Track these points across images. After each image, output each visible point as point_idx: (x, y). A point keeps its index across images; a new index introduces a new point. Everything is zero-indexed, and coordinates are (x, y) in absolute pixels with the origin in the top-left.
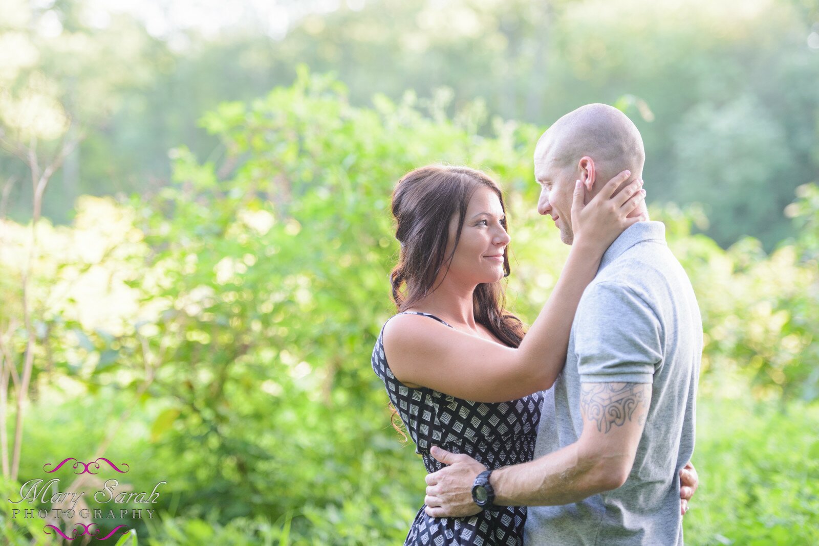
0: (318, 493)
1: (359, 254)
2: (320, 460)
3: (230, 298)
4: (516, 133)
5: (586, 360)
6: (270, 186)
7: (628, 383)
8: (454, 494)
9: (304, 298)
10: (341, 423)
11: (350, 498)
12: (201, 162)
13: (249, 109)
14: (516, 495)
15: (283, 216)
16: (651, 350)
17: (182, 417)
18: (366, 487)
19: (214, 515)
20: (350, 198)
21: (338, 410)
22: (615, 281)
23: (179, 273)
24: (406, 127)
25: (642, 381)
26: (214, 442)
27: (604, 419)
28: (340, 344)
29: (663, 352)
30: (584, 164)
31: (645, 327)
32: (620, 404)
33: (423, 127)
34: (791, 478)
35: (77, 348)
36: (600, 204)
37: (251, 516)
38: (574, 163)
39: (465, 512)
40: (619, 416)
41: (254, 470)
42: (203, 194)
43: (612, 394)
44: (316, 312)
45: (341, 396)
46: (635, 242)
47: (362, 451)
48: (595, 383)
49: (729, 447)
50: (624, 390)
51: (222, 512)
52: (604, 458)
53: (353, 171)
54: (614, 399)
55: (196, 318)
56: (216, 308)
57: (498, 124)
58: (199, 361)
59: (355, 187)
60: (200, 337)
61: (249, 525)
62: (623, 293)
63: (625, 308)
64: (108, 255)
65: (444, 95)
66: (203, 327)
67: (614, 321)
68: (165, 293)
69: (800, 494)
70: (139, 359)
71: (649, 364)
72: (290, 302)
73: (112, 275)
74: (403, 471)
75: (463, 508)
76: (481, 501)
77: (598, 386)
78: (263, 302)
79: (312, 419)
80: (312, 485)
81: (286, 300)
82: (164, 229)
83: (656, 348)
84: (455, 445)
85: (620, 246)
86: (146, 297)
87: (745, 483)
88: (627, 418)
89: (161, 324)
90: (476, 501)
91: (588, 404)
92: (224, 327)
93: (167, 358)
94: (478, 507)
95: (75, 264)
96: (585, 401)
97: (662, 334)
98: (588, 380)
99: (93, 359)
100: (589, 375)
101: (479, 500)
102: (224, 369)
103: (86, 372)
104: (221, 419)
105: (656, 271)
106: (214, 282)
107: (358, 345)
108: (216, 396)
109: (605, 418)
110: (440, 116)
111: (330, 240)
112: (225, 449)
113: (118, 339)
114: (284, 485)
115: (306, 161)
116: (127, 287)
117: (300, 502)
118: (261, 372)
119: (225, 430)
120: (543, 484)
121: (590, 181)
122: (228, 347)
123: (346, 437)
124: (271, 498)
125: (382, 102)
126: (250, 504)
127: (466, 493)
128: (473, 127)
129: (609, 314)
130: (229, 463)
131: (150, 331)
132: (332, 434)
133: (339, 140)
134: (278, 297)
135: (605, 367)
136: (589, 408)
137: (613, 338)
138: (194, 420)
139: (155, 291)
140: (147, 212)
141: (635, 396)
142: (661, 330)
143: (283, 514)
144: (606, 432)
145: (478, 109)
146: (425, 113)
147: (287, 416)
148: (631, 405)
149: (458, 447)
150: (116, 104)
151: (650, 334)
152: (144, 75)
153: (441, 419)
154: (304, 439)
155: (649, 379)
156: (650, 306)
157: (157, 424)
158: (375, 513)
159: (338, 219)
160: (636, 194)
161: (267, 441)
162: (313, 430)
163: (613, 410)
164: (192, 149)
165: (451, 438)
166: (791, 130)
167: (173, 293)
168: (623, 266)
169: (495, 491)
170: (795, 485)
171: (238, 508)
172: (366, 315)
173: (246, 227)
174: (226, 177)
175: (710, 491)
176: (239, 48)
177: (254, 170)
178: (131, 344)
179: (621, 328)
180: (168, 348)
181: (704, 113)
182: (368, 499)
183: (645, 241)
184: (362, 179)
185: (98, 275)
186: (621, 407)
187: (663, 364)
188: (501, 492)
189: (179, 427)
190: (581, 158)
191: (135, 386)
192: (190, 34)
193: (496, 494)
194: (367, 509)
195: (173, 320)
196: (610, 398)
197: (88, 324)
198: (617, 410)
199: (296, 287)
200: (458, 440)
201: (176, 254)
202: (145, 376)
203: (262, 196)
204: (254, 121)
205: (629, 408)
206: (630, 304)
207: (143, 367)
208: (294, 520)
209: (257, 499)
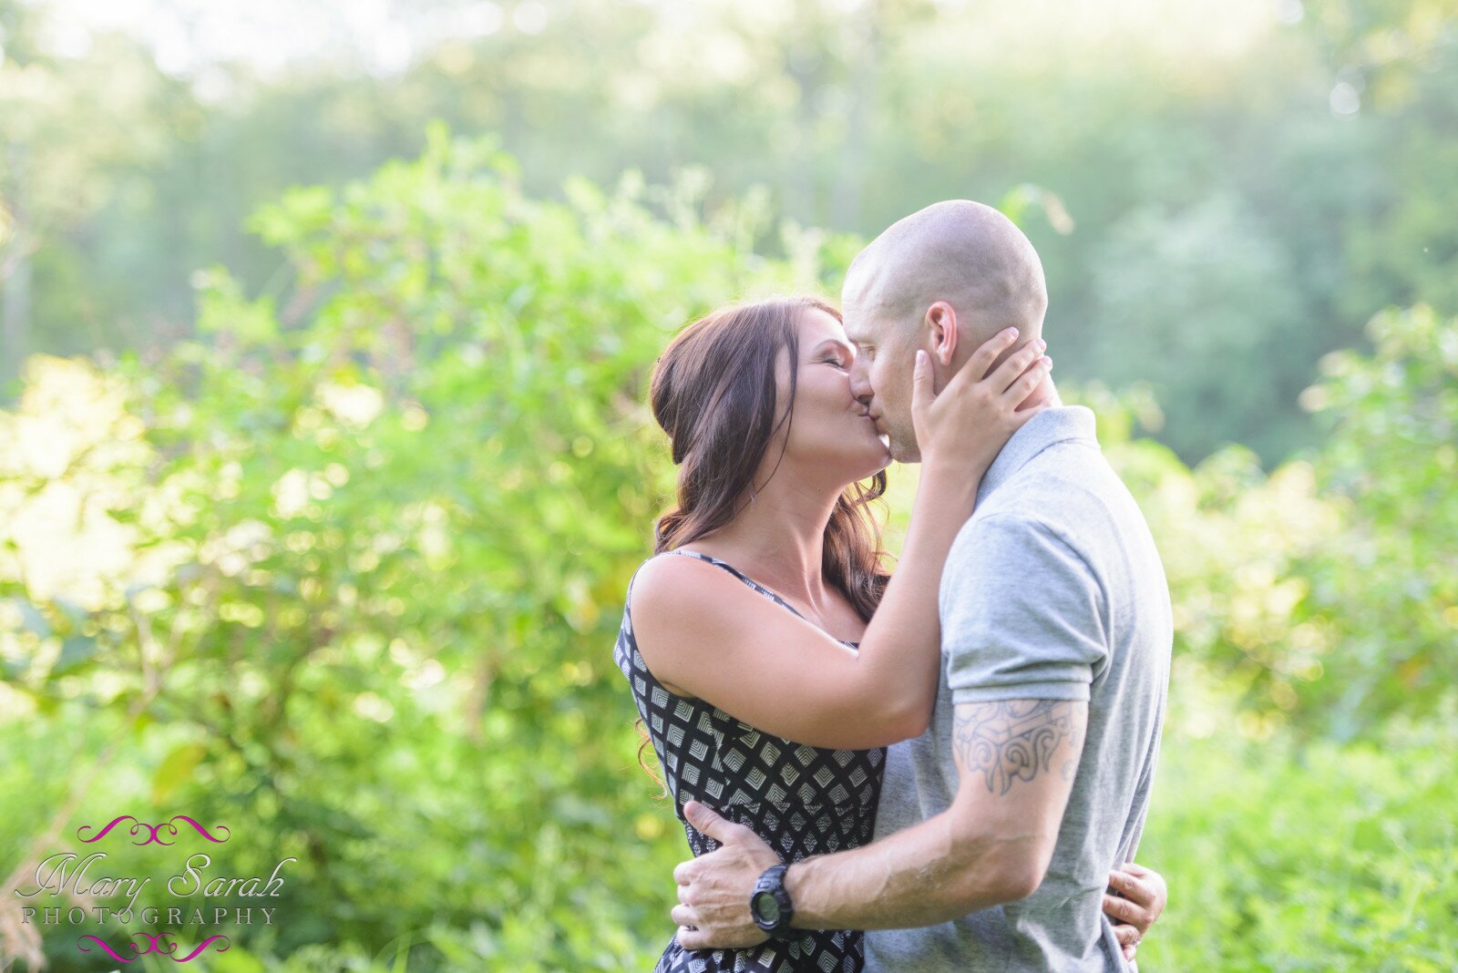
0: (456, 900)
1: (538, 468)
2: (460, 841)
3: (300, 543)
4: (824, 252)
5: (964, 662)
6: (376, 342)
7: (1041, 700)
8: (717, 906)
9: (435, 545)
10: (500, 774)
11: (514, 910)
12: (251, 295)
13: (339, 201)
14: (834, 910)
15: (398, 394)
16: (1083, 638)
17: (209, 758)
18: (544, 892)
19: (265, 939)
20: (521, 364)
21: (494, 750)
22: (1014, 512)
23: (208, 499)
24: (624, 237)
25: (1067, 695)
26: (267, 805)
27: (998, 768)
28: (499, 628)
29: (1108, 640)
30: (936, 316)
31: (1071, 596)
32: (1028, 739)
33: (655, 237)
34: (1319, 884)
35: (19, 631)
36: (963, 390)
37: (332, 941)
38: (918, 312)
39: (738, 939)
40: (1025, 762)
41: (339, 858)
42: (253, 354)
43: (1012, 721)
44: (456, 571)
45: (500, 725)
46: (1043, 445)
47: (538, 825)
48: (980, 702)
49: (1204, 826)
50: (1033, 714)
51: (280, 935)
52: (1000, 841)
53: (527, 315)
54: (1017, 731)
55: (237, 580)
56: (275, 562)
57: (791, 234)
58: (242, 657)
59: (531, 344)
60: (247, 615)
61: (329, 960)
62: (1028, 534)
63: (1033, 561)
64: (77, 463)
65: (693, 181)
66: (250, 595)
67: (1013, 586)
68: (182, 533)
69: (1336, 913)
70: (132, 653)
71: (1080, 664)
72: (410, 551)
73: (85, 500)
74: (611, 863)
75: (735, 932)
76: (768, 921)
77: (986, 707)
78: (360, 552)
79: (447, 765)
80: (445, 886)
81: (403, 548)
82: (181, 416)
83: (1093, 634)
84: (746, 812)
85: (1016, 455)
86: (147, 540)
87: (1233, 893)
88: (1041, 767)
89: (174, 590)
90: (758, 922)
91: (969, 742)
92: (290, 597)
93: (184, 651)
94: (761, 931)
95: (17, 478)
96: (963, 738)
97: (1102, 608)
98: (966, 698)
99: (49, 653)
100: (968, 688)
101: (764, 920)
102: (288, 672)
103: (37, 674)
104: (281, 763)
105: (1088, 493)
106: (271, 516)
107: (533, 633)
108: (272, 721)
109: (1001, 767)
110: (686, 217)
111: (484, 440)
112: (288, 819)
113: (95, 616)
114: (394, 885)
115: (442, 297)
116: (112, 522)
117: (423, 918)
118: (355, 679)
119: (289, 785)
120: (885, 889)
121: (947, 348)
122: (295, 633)
123: (509, 800)
124: (369, 908)
125: (581, 191)
126: (332, 920)
127: (741, 906)
128: (746, 239)
129: (1003, 574)
130: (295, 846)
131: (153, 602)
132: (483, 792)
133: (502, 259)
134: (387, 543)
135: (998, 672)
136: (969, 750)
137: (1013, 617)
138: (232, 765)
139: (163, 529)
140: (150, 385)
141: (1055, 724)
142: (1101, 600)
143: (392, 939)
144: (1003, 793)
145: (756, 204)
146: (659, 213)
147: (401, 760)
148: (1048, 741)
149: (751, 816)
150: (98, 194)
151: (1080, 608)
152: (150, 142)
153: (725, 760)
154: (431, 801)
155: (1084, 692)
156: (1080, 556)
157: (163, 772)
158: (560, 938)
159: (499, 401)
160: (1032, 366)
161: (364, 805)
162: (450, 784)
163: (1015, 751)
164: (233, 272)
165: (739, 797)
166: (1301, 258)
167: (196, 533)
168: (1026, 487)
169: (794, 903)
170: (1326, 897)
171: (310, 926)
172: (547, 578)
173: (329, 415)
174: (296, 324)
175: (1172, 905)
176: (323, 96)
177: (348, 311)
178: (118, 626)
179: (1026, 600)
180: (186, 634)
181: (1146, 225)
182: (548, 915)
183: (1061, 442)
184: (544, 330)
185: (61, 498)
186: (1028, 745)
187: (1109, 662)
188: (805, 904)
189: (204, 777)
190: (930, 305)
191: (124, 702)
192: (232, 70)
193: (797, 907)
194: (545, 932)
195: (196, 581)
196: (1009, 730)
197: (41, 588)
198: (1021, 750)
199: (419, 526)
200: (753, 803)
201: (202, 461)
202: (144, 685)
203: (360, 359)
204: (347, 222)
205: (1045, 748)
206: (1041, 552)
207: (138, 668)
208: (413, 950)
209: (344, 912)
